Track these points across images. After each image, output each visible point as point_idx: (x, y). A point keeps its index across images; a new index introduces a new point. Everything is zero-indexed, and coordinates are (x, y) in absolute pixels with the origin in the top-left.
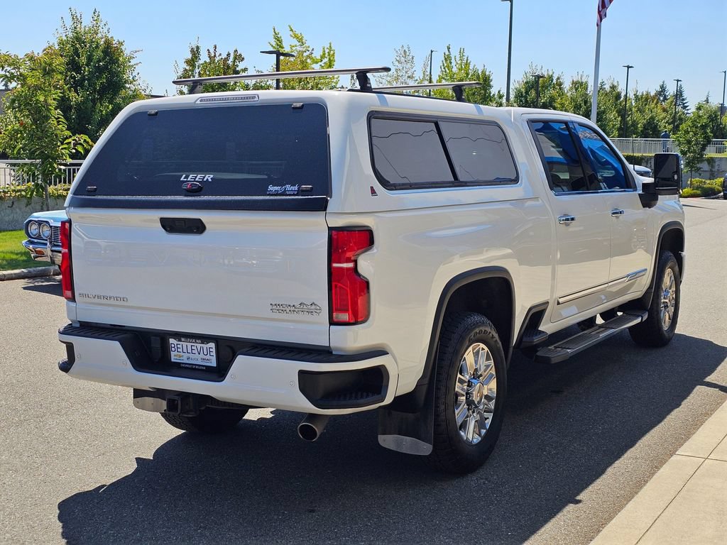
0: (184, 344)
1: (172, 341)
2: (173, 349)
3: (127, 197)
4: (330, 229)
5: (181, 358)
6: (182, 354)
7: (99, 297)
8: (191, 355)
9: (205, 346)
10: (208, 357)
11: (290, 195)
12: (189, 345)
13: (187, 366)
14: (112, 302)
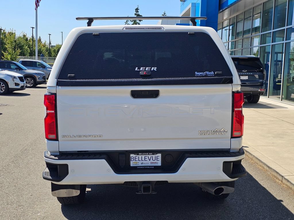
0: (140, 156)
1: (132, 155)
2: (132, 160)
3: (103, 80)
4: (233, 92)
5: (137, 164)
6: (138, 161)
7: (80, 136)
8: (144, 162)
9: (154, 156)
10: (156, 161)
11: (210, 76)
12: (143, 156)
13: (141, 167)
14: (90, 138)
